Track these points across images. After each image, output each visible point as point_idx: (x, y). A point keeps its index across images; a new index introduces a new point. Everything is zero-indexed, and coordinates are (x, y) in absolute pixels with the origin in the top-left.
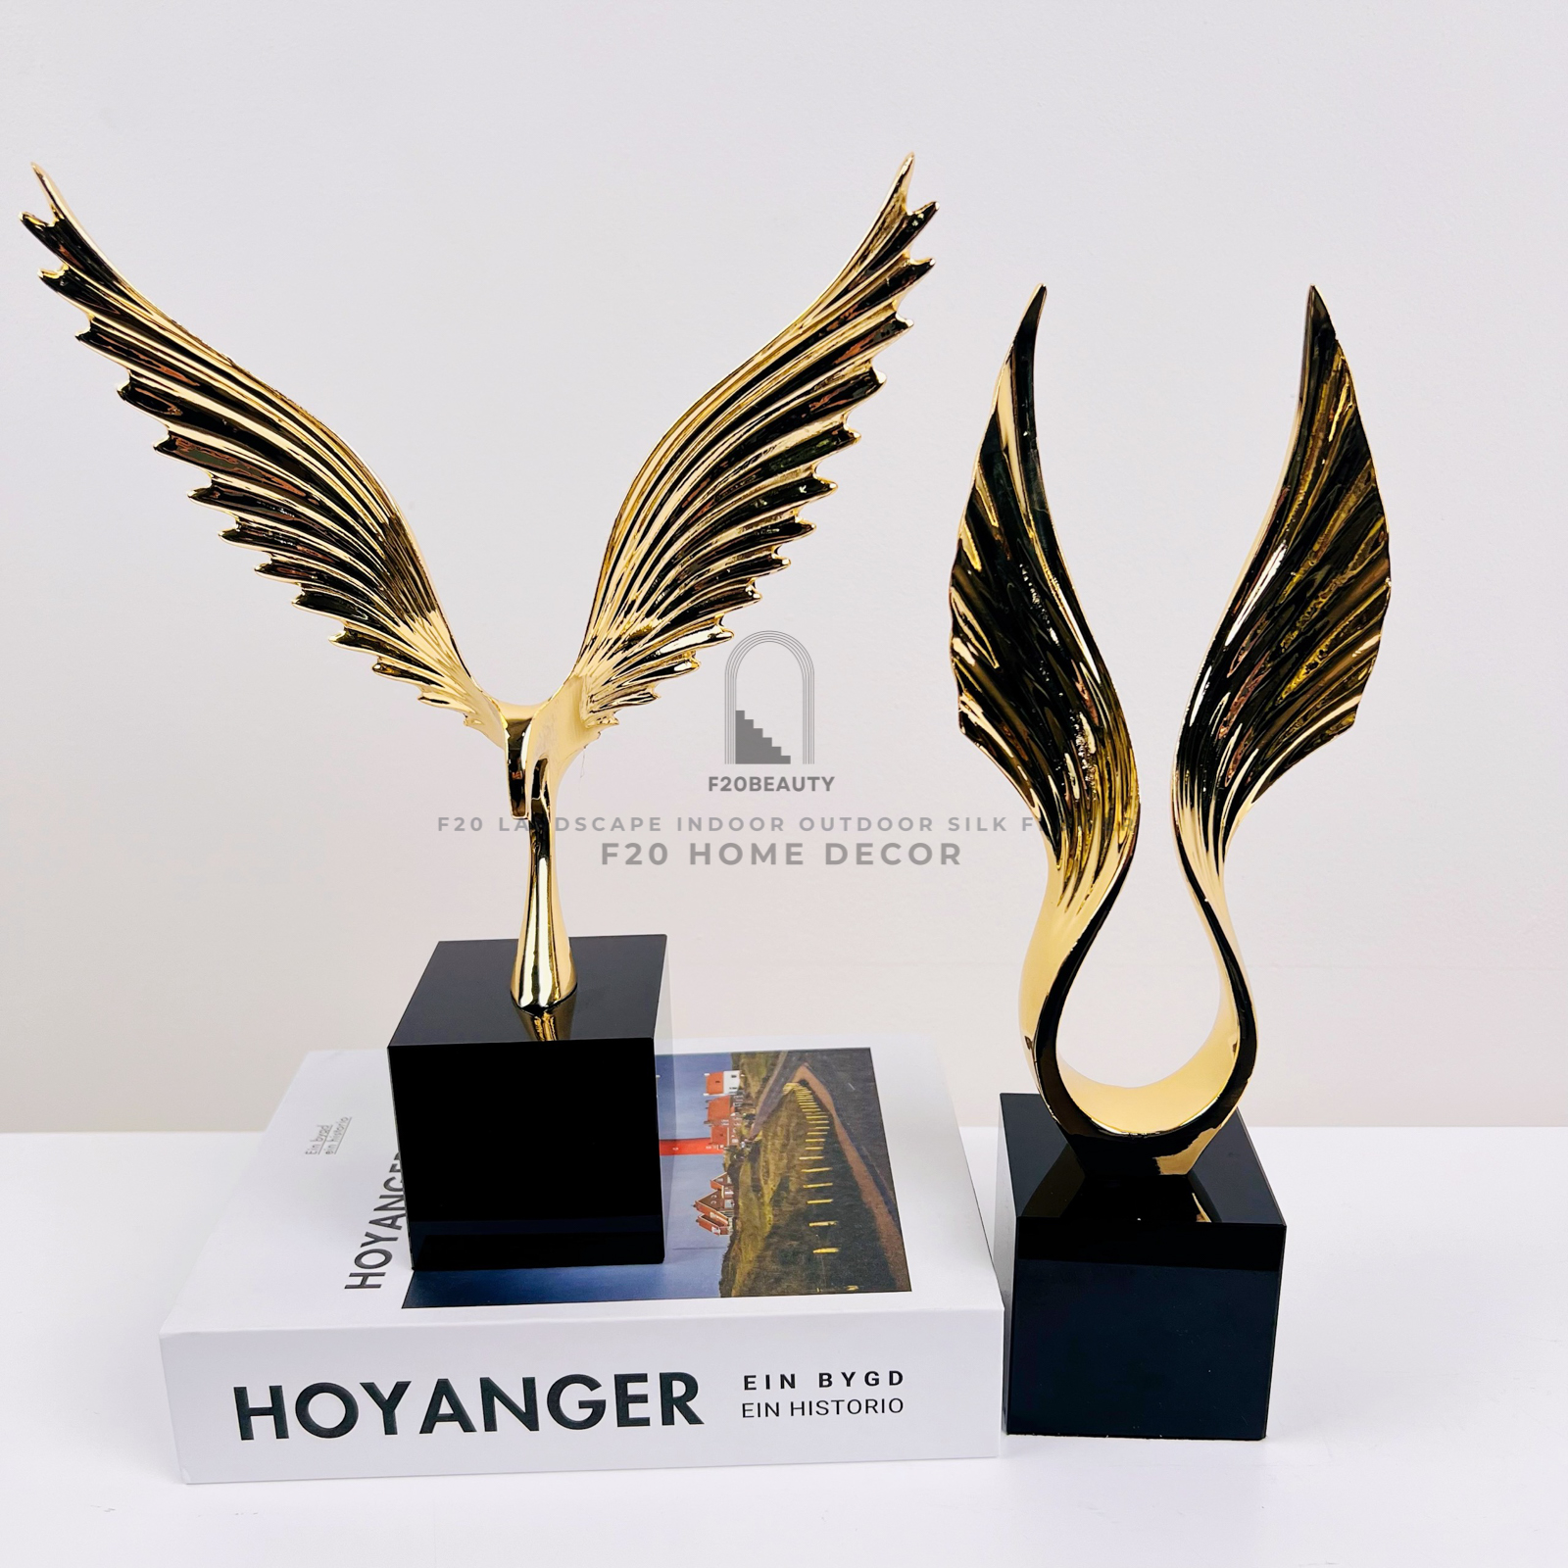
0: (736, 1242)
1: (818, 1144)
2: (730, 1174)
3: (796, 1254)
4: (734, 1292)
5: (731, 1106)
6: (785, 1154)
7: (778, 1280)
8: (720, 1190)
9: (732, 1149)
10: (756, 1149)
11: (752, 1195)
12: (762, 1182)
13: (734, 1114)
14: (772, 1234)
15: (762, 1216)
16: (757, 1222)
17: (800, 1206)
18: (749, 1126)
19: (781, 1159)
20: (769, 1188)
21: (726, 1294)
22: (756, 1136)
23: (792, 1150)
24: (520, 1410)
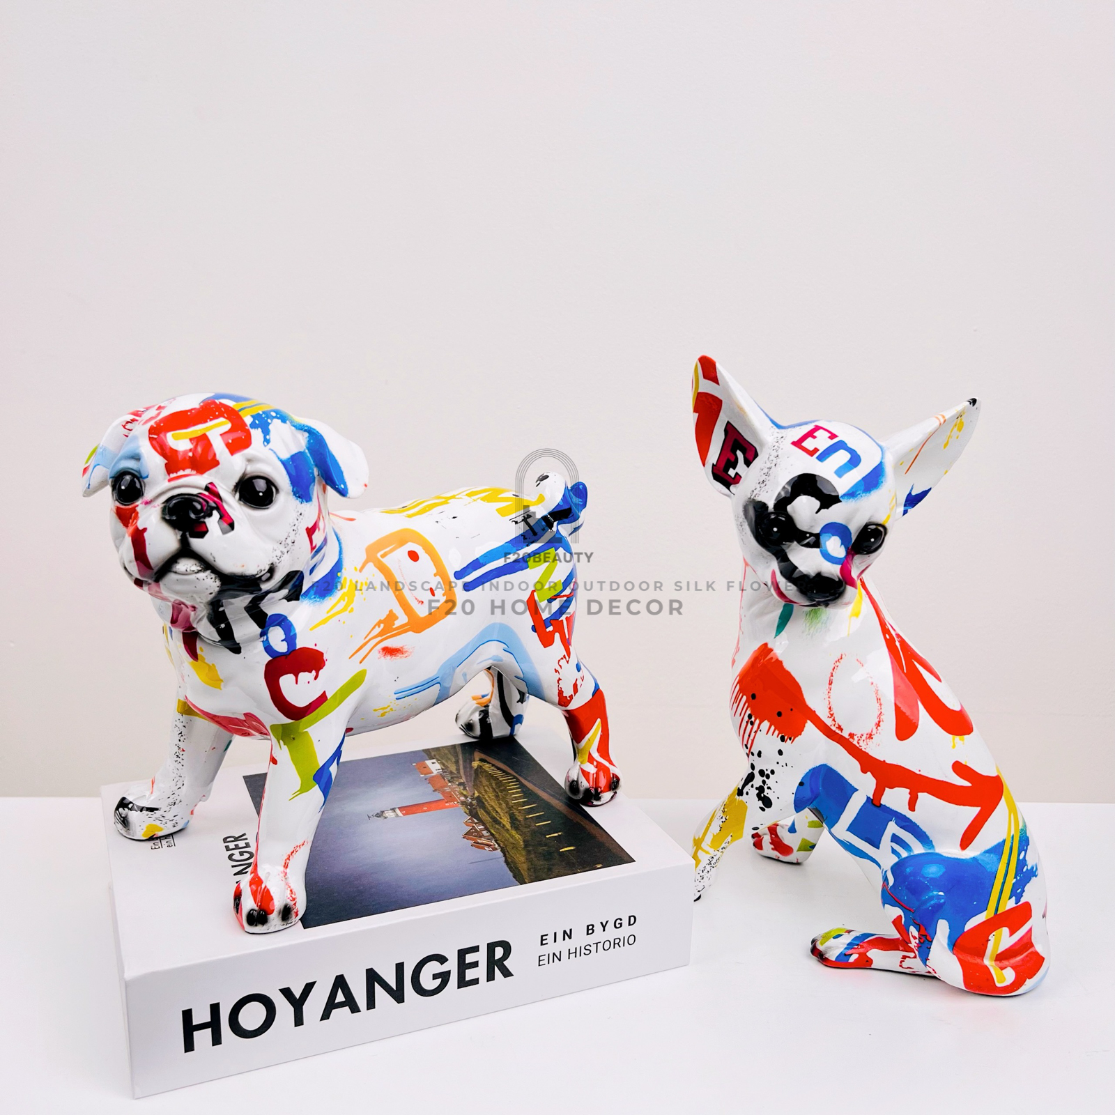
0: (507, 854)
1: (518, 793)
2: (473, 816)
3: (550, 854)
4: (526, 880)
5: (445, 779)
6: (501, 802)
7: (550, 870)
8: (473, 826)
9: (464, 803)
10: (480, 801)
11: (497, 826)
12: (498, 818)
13: (450, 784)
14: (526, 846)
15: (512, 837)
16: (512, 841)
17: (533, 827)
18: (465, 789)
20: (505, 821)
21: (522, 882)
22: (474, 794)
23: (504, 798)
24: (393, 989)
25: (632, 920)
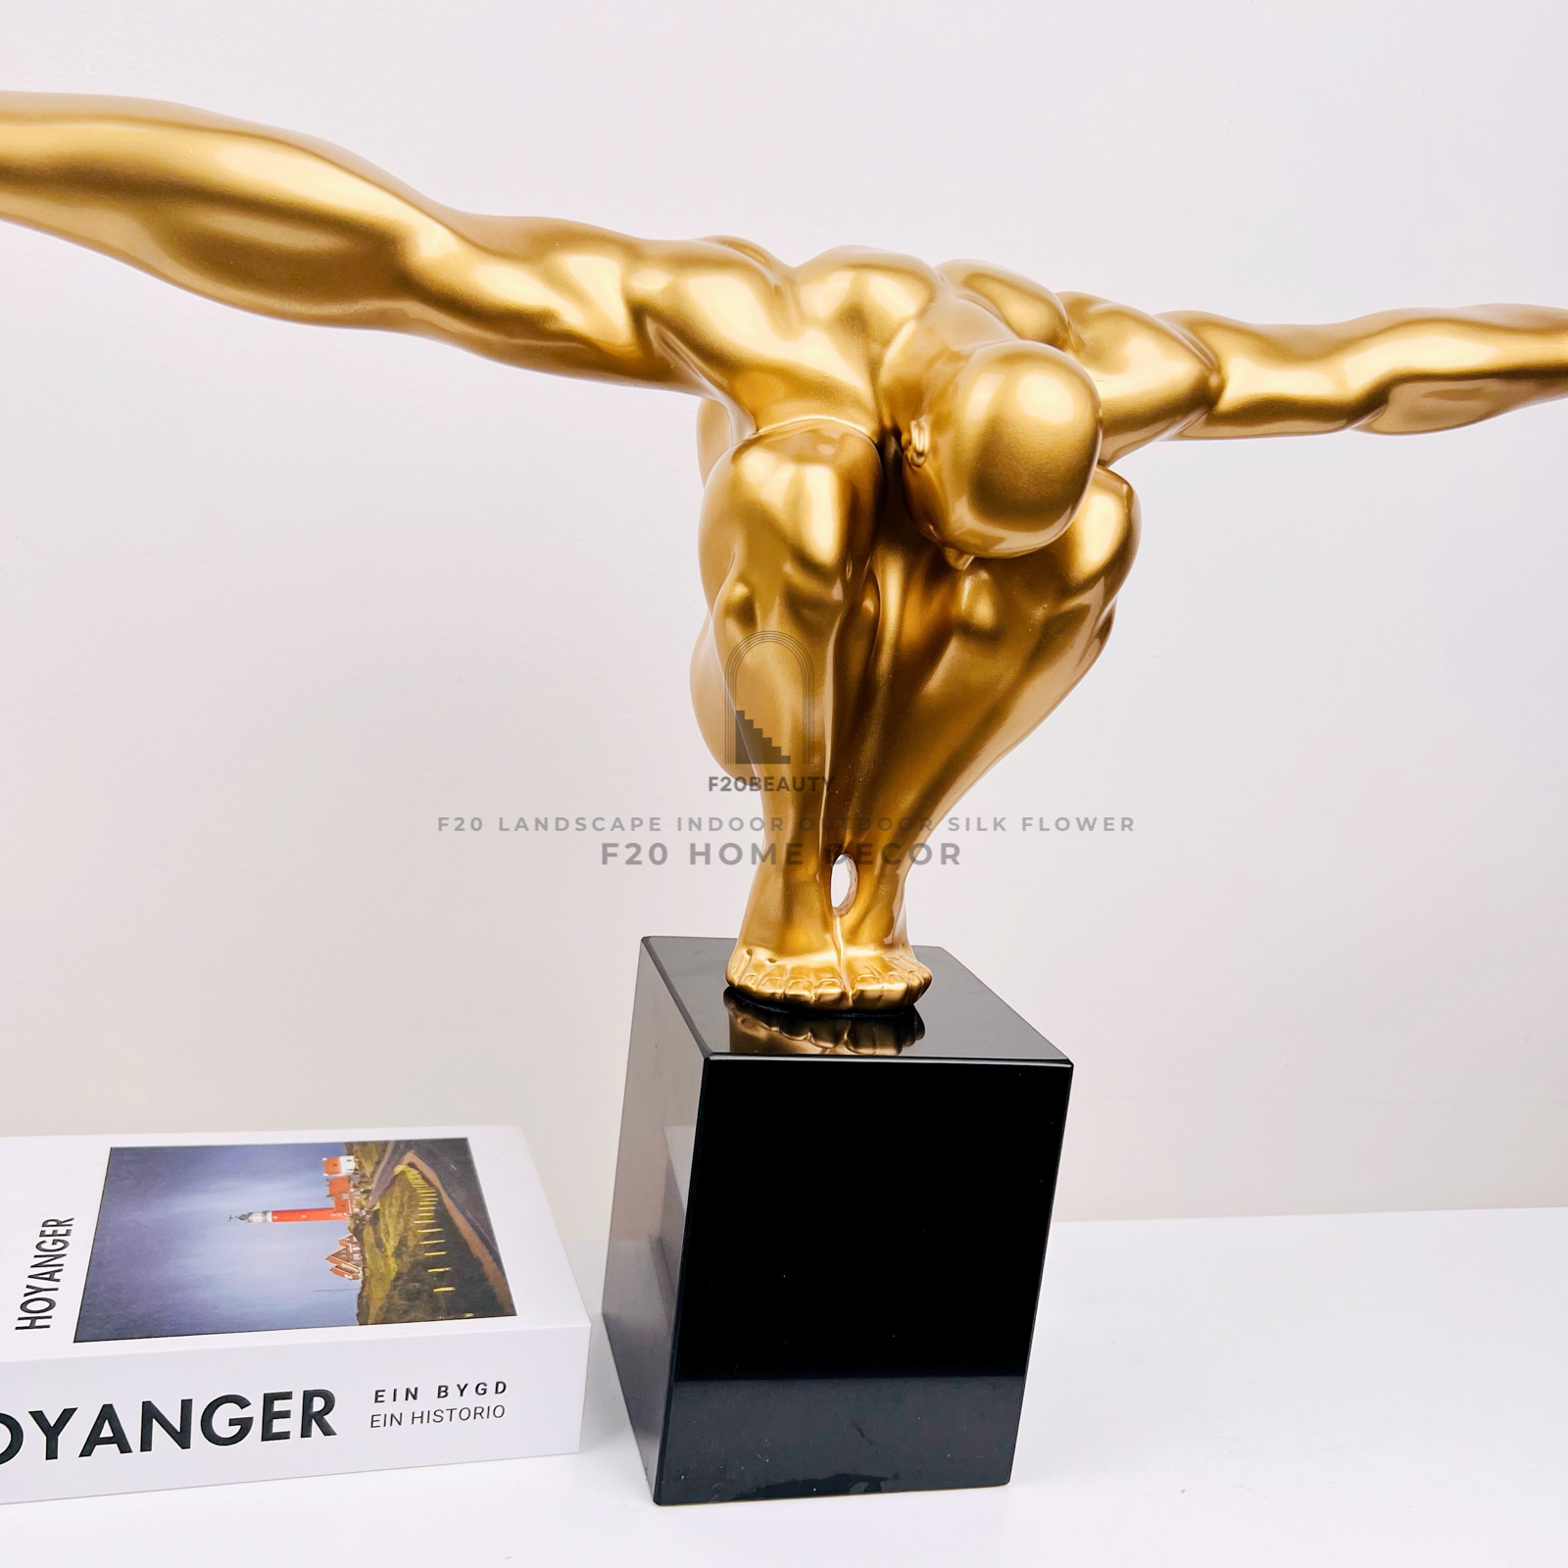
0: (367, 1285)
1: (429, 1211)
2: (355, 1235)
3: (419, 1292)
4: (370, 1321)
5: (349, 1182)
6: (401, 1220)
7: (406, 1312)
8: (347, 1247)
9: (354, 1216)
10: (376, 1216)
11: (377, 1250)
12: (384, 1240)
13: (352, 1190)
14: (397, 1278)
15: (386, 1265)
16: (383, 1270)
17: (419, 1257)
18: (367, 1198)
19: (398, 1223)
20: (391, 1245)
21: (363, 1323)
22: (374, 1206)
23: (408, 1216)
24: (176, 1430)
25: (501, 1387)
